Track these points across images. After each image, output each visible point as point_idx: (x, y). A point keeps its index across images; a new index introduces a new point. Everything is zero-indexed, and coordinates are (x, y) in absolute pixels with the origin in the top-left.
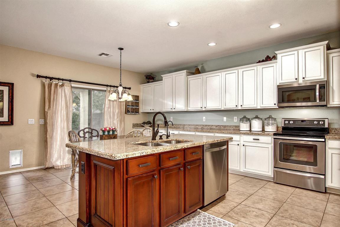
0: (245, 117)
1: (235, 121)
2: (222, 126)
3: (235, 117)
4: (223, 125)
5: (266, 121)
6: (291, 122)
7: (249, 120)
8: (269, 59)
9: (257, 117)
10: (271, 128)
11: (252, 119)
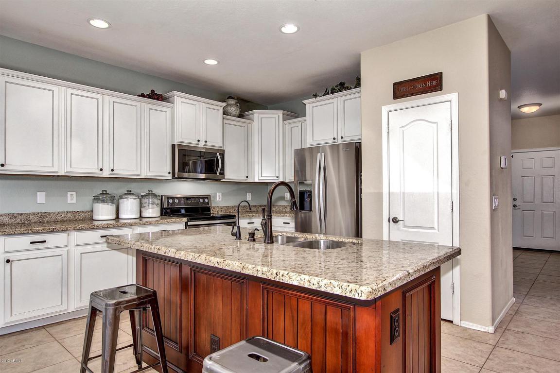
0: (104, 193)
1: (69, 201)
2: (34, 214)
3: (69, 194)
4: (36, 211)
5: (144, 201)
6: (176, 201)
7: (114, 200)
8: (154, 96)
9: (129, 194)
10: (152, 211)
11: (121, 197)
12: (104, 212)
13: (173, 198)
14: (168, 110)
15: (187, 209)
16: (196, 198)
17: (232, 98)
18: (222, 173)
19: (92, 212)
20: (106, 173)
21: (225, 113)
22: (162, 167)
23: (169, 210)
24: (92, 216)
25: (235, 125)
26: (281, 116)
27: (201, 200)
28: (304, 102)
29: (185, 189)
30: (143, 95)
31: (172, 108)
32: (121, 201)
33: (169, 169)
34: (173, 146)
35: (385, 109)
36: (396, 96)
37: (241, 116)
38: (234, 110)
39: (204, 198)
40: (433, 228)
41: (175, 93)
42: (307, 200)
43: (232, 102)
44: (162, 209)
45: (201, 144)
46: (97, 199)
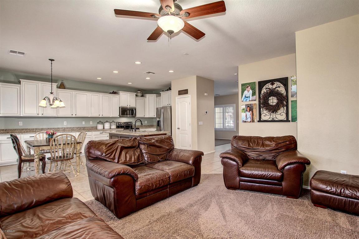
0: (100, 121)
4: (83, 127)
5: (111, 124)
6: (121, 124)
7: (103, 123)
8: (114, 93)
9: (107, 122)
10: (114, 127)
11: (105, 123)
12: (100, 127)
13: (120, 123)
14: (118, 97)
15: (126, 126)
16: (128, 123)
17: (139, 90)
18: (135, 115)
19: (97, 127)
20: (101, 116)
21: (136, 96)
22: (116, 113)
23: (119, 126)
24: (97, 128)
25: (140, 99)
26: (155, 96)
27: (129, 123)
28: (160, 92)
29: (124, 120)
30: (110, 93)
31: (119, 96)
32: (105, 124)
33: (119, 114)
34: (120, 107)
35: (176, 98)
36: (179, 94)
37: (142, 96)
38: (139, 94)
39: (130, 123)
40: (186, 130)
41: (120, 91)
42: (159, 123)
43: (139, 92)
44: (117, 126)
45: (128, 106)
46: (98, 123)
